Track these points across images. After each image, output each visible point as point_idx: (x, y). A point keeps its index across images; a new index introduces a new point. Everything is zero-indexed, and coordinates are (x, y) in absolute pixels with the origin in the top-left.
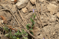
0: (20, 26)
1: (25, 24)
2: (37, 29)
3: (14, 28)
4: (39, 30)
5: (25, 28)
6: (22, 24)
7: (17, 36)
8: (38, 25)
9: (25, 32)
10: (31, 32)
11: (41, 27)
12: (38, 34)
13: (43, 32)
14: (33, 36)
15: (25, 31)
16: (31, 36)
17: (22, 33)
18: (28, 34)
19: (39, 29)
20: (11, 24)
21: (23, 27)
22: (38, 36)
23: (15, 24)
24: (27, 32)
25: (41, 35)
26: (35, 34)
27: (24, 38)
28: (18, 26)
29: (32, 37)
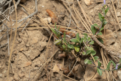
0: (80, 29)
1: (88, 25)
2: (108, 33)
3: (70, 31)
4: (113, 36)
5: (89, 31)
7: (76, 44)
8: (111, 26)
9: (90, 38)
10: (100, 39)
11: (116, 31)
12: (112, 42)
13: (119, 40)
14: (102, 45)
15: (89, 36)
16: (99, 45)
18: (95, 42)
19: (113, 34)
20: (64, 24)
21: (86, 30)
22: (111, 46)
23: (71, 24)
24: (92, 39)
25: (116, 44)
26: (106, 43)
27: (88, 48)
28: (77, 28)
29: (101, 47)
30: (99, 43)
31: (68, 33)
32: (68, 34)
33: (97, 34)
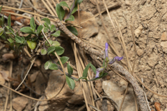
0: (39, 11)
1: (53, 4)
2: (87, 17)
4: (95, 23)
5: (53, 15)
6: (43, 5)
7: (30, 36)
8: (92, 6)
9: (53, 26)
10: (70, 28)
11: (100, 13)
12: (92, 33)
13: (104, 29)
14: (74, 37)
15: (52, 23)
16: (70, 38)
17: (42, 27)
18: (62, 32)
19: (94, 19)
20: (13, 4)
22: (91, 40)
23: (23, 3)
24: (58, 27)
25: (99, 37)
26: (83, 34)
27: (50, 42)
28: (33, 10)
29: (74, 41)
30: (70, 34)
31: (18, 18)
32: (19, 20)
33: (65, 19)
